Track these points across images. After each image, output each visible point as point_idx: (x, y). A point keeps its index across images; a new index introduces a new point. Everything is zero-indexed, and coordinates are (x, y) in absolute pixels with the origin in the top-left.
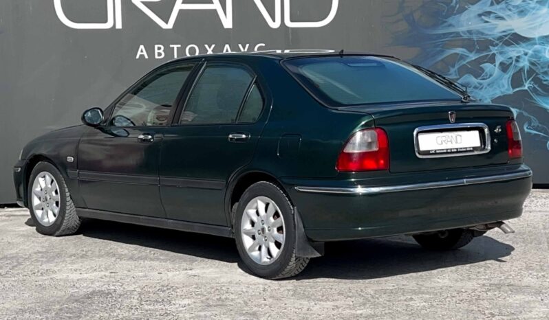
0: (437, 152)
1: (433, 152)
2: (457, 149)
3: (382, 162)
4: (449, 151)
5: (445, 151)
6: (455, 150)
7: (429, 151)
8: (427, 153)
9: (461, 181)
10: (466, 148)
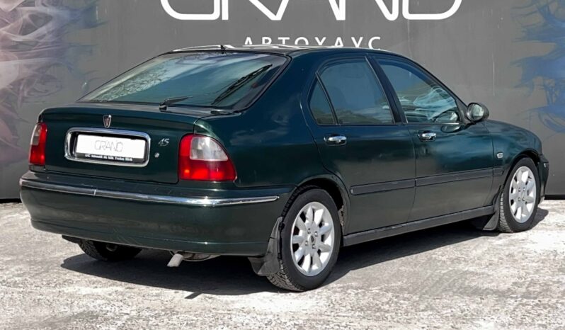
0: (92, 156)
1: (89, 156)
2: (114, 157)
3: (43, 157)
4: (105, 158)
5: (101, 157)
6: (113, 158)
7: (84, 154)
8: (82, 156)
9: (92, 190)
10: (125, 158)
